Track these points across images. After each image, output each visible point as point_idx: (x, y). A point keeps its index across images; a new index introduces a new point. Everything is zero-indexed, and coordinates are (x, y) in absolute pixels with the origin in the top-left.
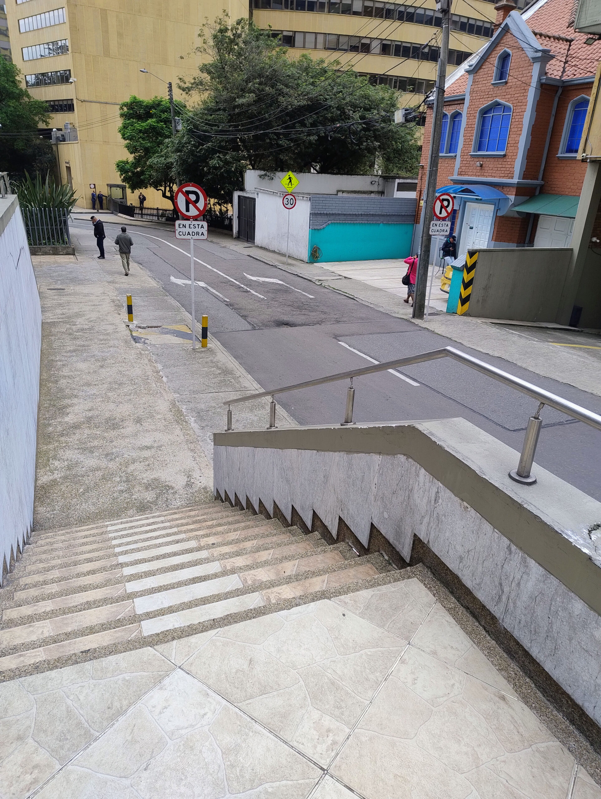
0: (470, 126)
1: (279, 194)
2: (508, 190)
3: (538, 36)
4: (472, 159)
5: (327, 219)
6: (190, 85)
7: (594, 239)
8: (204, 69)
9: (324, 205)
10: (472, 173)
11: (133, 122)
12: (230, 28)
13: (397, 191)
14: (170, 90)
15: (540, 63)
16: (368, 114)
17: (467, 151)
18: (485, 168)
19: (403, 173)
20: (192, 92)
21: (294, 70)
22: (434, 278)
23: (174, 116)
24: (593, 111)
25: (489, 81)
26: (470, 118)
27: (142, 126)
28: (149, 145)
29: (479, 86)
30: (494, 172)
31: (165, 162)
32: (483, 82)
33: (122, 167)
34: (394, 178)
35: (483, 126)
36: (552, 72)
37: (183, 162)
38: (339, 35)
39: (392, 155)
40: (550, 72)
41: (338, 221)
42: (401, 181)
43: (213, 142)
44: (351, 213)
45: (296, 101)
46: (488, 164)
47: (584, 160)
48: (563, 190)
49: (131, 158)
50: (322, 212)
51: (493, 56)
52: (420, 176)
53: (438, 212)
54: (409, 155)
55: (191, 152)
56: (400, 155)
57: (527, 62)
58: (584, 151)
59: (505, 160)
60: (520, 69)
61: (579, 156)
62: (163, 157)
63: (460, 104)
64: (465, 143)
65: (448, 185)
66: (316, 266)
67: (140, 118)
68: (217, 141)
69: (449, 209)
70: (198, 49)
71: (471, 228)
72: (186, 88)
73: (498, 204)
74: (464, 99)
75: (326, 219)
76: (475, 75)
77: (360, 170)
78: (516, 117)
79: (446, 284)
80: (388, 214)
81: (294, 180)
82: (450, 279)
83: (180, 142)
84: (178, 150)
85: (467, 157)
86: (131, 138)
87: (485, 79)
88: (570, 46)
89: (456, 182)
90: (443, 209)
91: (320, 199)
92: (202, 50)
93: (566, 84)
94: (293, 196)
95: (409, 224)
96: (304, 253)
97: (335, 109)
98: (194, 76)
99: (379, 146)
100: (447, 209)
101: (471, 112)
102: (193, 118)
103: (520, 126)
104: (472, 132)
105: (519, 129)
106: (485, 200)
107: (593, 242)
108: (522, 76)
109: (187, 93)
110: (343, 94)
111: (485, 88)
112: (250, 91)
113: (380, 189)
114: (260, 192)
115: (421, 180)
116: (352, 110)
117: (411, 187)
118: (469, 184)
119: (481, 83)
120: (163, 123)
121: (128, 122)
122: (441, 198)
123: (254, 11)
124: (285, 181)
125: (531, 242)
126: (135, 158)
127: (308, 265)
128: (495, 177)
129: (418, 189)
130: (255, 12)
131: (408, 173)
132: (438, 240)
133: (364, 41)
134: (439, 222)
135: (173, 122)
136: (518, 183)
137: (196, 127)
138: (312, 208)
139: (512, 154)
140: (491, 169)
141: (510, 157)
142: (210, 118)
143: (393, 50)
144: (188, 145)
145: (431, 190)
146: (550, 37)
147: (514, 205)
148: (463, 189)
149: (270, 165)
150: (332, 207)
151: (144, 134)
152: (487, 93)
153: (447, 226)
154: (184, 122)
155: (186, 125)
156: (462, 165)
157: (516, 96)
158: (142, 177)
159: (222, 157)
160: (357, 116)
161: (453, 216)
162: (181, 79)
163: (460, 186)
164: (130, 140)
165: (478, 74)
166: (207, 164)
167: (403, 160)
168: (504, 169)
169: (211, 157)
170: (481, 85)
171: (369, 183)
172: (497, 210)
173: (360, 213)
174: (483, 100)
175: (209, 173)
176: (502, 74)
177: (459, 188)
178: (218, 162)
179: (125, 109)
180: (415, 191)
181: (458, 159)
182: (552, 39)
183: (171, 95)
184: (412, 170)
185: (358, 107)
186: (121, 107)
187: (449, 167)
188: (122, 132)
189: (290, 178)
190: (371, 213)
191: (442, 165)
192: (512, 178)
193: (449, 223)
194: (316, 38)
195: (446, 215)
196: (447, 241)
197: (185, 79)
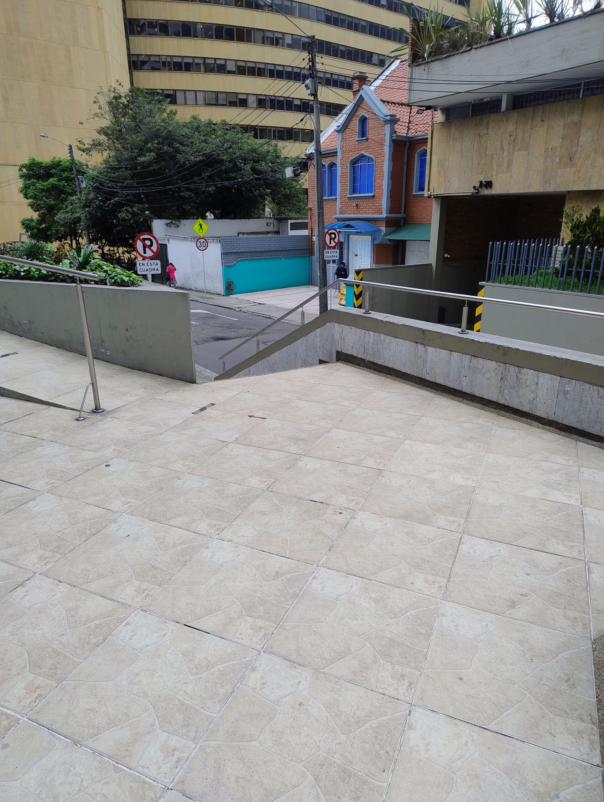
0: (344, 174)
1: (189, 239)
2: (380, 223)
3: (386, 103)
4: (349, 201)
5: (237, 257)
6: (90, 146)
7: (446, 255)
8: (103, 131)
9: (233, 245)
10: (350, 212)
11: (33, 182)
12: (123, 95)
13: (291, 230)
14: (71, 152)
15: (389, 125)
16: (257, 165)
17: (345, 195)
18: (361, 207)
19: (292, 214)
20: (93, 153)
21: (186, 131)
22: (332, 298)
23: (77, 175)
24: (431, 160)
25: (354, 139)
26: (343, 168)
27: (44, 186)
28: (53, 202)
29: (347, 142)
30: (367, 209)
31: (72, 217)
32: (350, 139)
33: (27, 225)
34: (287, 219)
35: (354, 174)
36: (400, 131)
37: (92, 217)
38: (218, 92)
39: (282, 200)
40: (398, 130)
41: (246, 258)
42: (293, 221)
43: (119, 197)
44: (256, 250)
45: (192, 157)
46: (362, 203)
47: (429, 197)
48: (420, 220)
49: (35, 216)
50: (232, 251)
51: (355, 119)
52: (309, 216)
53: (328, 243)
54: (297, 199)
55: (99, 207)
56: (289, 200)
57: (380, 123)
58: (429, 191)
59: (374, 200)
60: (376, 129)
61: (426, 193)
62: (69, 213)
63: (334, 156)
64: (342, 188)
65: (333, 222)
66: (232, 298)
67: (40, 177)
68: (123, 196)
69: (336, 240)
70: (96, 115)
71: (356, 255)
72: (86, 149)
73: (373, 234)
74: (337, 152)
75: (235, 257)
76: (343, 133)
77: (255, 214)
78: (378, 166)
79: (342, 299)
80: (287, 249)
81: (204, 226)
82: (344, 295)
83: (87, 199)
84: (85, 206)
85: (345, 199)
86: (34, 197)
87: (351, 137)
88: (411, 109)
89: (339, 220)
90: (332, 241)
91: (229, 240)
92: (100, 115)
93: (411, 140)
94: (205, 240)
95: (306, 256)
96: (220, 287)
97: (227, 162)
98: (93, 138)
99: (270, 192)
100: (335, 240)
101: (343, 163)
102: (97, 177)
103: (382, 173)
104: (346, 179)
105: (382, 175)
106: (363, 233)
107: (445, 258)
108: (378, 134)
109: (87, 154)
110: (233, 149)
111: (352, 144)
112: (150, 151)
113: (276, 229)
114: (170, 238)
115: (311, 219)
116: (243, 163)
117: (303, 226)
118: (349, 221)
119: (348, 140)
120: (64, 182)
121: (30, 182)
122: (329, 232)
123: (133, 72)
124: (197, 227)
125: (403, 262)
126: (39, 216)
127: (224, 297)
128: (368, 214)
129: (309, 227)
130: (135, 73)
131: (297, 214)
132: (331, 267)
133: (241, 97)
134: (330, 250)
135: (76, 180)
136: (386, 217)
137: (102, 184)
138: (223, 248)
139: (378, 195)
140: (364, 207)
141: (378, 197)
142: (114, 175)
143: (268, 104)
144: (95, 201)
145: (321, 227)
146: (395, 104)
147: (386, 235)
148: (345, 225)
149: (175, 214)
150: (240, 247)
151: (46, 193)
152: (353, 148)
153: (337, 252)
154: (89, 180)
155: (92, 183)
156: (342, 206)
157: (375, 149)
158: (49, 233)
159: (129, 209)
160: (248, 167)
161: (340, 246)
162: (80, 141)
163: (342, 223)
164: (34, 198)
165: (345, 133)
166: (116, 217)
167: (293, 204)
168: (375, 207)
169: (119, 211)
170: (349, 142)
171: (265, 225)
172: (374, 240)
173: (264, 250)
174: (351, 153)
175: (118, 225)
176: (363, 133)
177: (342, 225)
178: (127, 215)
179: (24, 170)
180: (307, 229)
181: (338, 201)
182: (397, 105)
183: (72, 156)
184: (301, 210)
185: (248, 160)
186: (20, 169)
187: (333, 208)
188: (24, 192)
189: (200, 225)
190: (273, 249)
191: (327, 207)
192: (381, 213)
193: (338, 251)
194: (196, 95)
195: (335, 244)
196: (339, 267)
197: (84, 141)
